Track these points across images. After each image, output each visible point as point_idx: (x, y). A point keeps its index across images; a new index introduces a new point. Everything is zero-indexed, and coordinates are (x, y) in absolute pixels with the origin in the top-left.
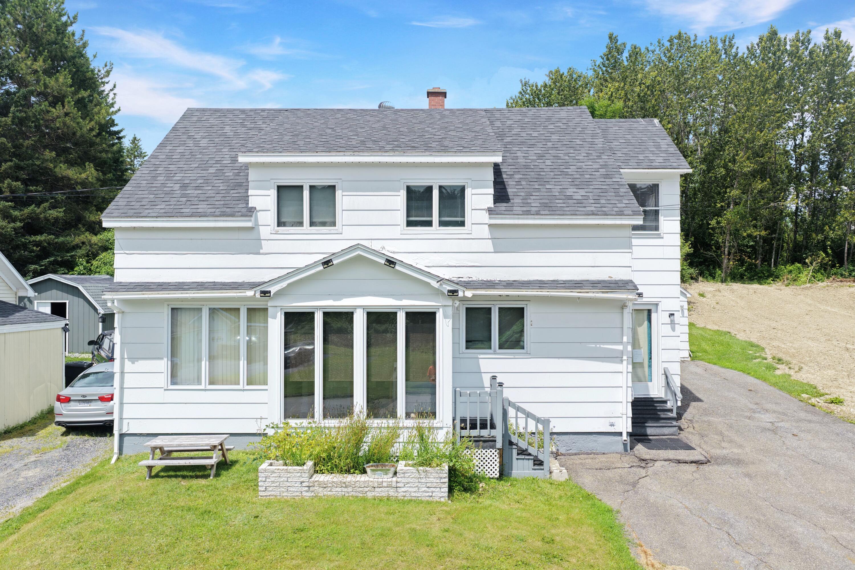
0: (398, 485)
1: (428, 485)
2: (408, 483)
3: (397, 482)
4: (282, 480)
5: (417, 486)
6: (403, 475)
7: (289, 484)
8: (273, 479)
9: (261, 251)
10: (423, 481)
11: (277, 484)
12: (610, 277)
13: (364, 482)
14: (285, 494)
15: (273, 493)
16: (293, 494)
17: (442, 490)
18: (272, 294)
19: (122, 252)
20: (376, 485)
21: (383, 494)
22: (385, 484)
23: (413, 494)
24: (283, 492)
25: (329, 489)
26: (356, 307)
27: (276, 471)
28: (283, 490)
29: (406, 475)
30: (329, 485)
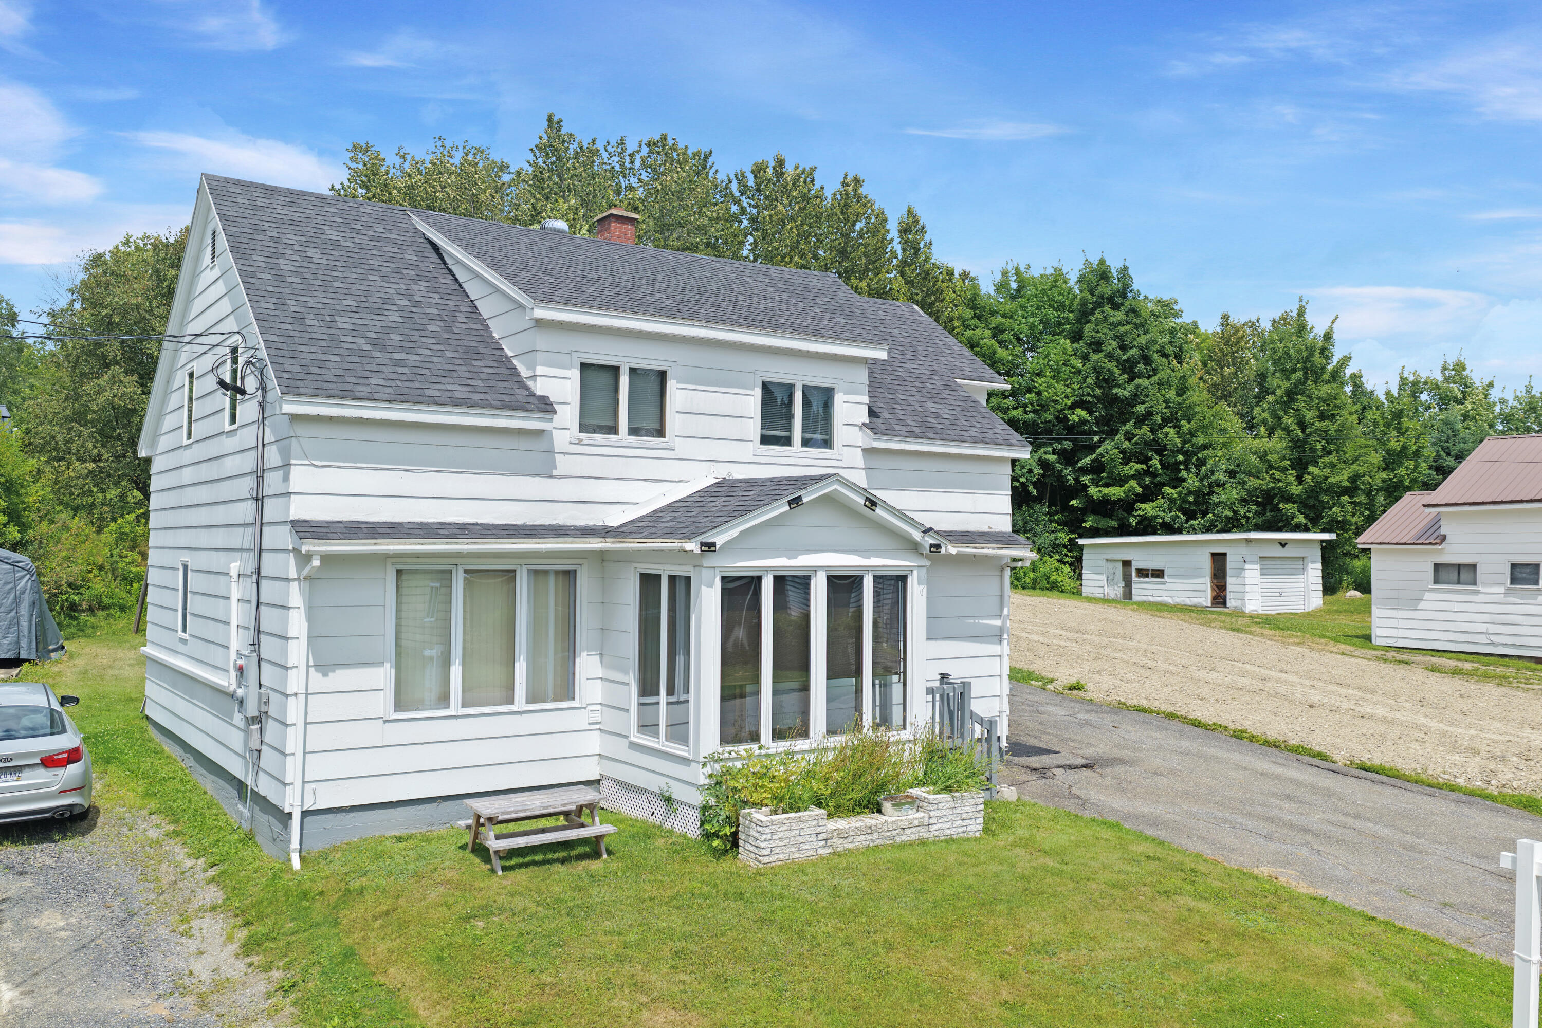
0: (932, 821)
1: (964, 816)
2: (942, 817)
3: (930, 818)
4: (793, 834)
5: (951, 820)
6: (936, 807)
7: (801, 840)
8: (781, 835)
9: (555, 473)
10: (958, 811)
11: (786, 842)
12: (990, 528)
13: (893, 823)
14: (796, 855)
15: (780, 856)
16: (807, 854)
17: (978, 821)
18: (717, 547)
19: (307, 462)
20: (906, 825)
21: (914, 837)
22: (916, 823)
23: (948, 832)
24: (793, 852)
25: (851, 840)
26: (815, 569)
27: (785, 821)
28: (793, 849)
29: (940, 806)
30: (852, 833)
